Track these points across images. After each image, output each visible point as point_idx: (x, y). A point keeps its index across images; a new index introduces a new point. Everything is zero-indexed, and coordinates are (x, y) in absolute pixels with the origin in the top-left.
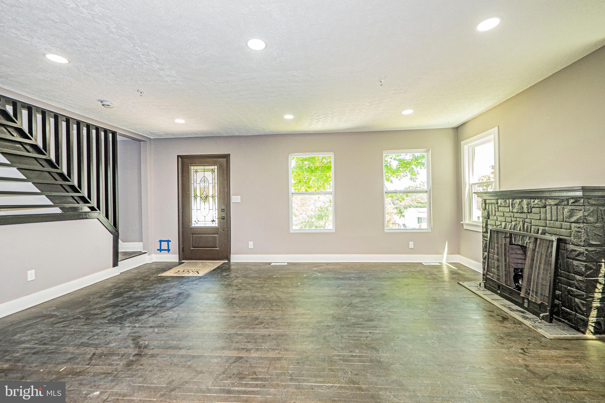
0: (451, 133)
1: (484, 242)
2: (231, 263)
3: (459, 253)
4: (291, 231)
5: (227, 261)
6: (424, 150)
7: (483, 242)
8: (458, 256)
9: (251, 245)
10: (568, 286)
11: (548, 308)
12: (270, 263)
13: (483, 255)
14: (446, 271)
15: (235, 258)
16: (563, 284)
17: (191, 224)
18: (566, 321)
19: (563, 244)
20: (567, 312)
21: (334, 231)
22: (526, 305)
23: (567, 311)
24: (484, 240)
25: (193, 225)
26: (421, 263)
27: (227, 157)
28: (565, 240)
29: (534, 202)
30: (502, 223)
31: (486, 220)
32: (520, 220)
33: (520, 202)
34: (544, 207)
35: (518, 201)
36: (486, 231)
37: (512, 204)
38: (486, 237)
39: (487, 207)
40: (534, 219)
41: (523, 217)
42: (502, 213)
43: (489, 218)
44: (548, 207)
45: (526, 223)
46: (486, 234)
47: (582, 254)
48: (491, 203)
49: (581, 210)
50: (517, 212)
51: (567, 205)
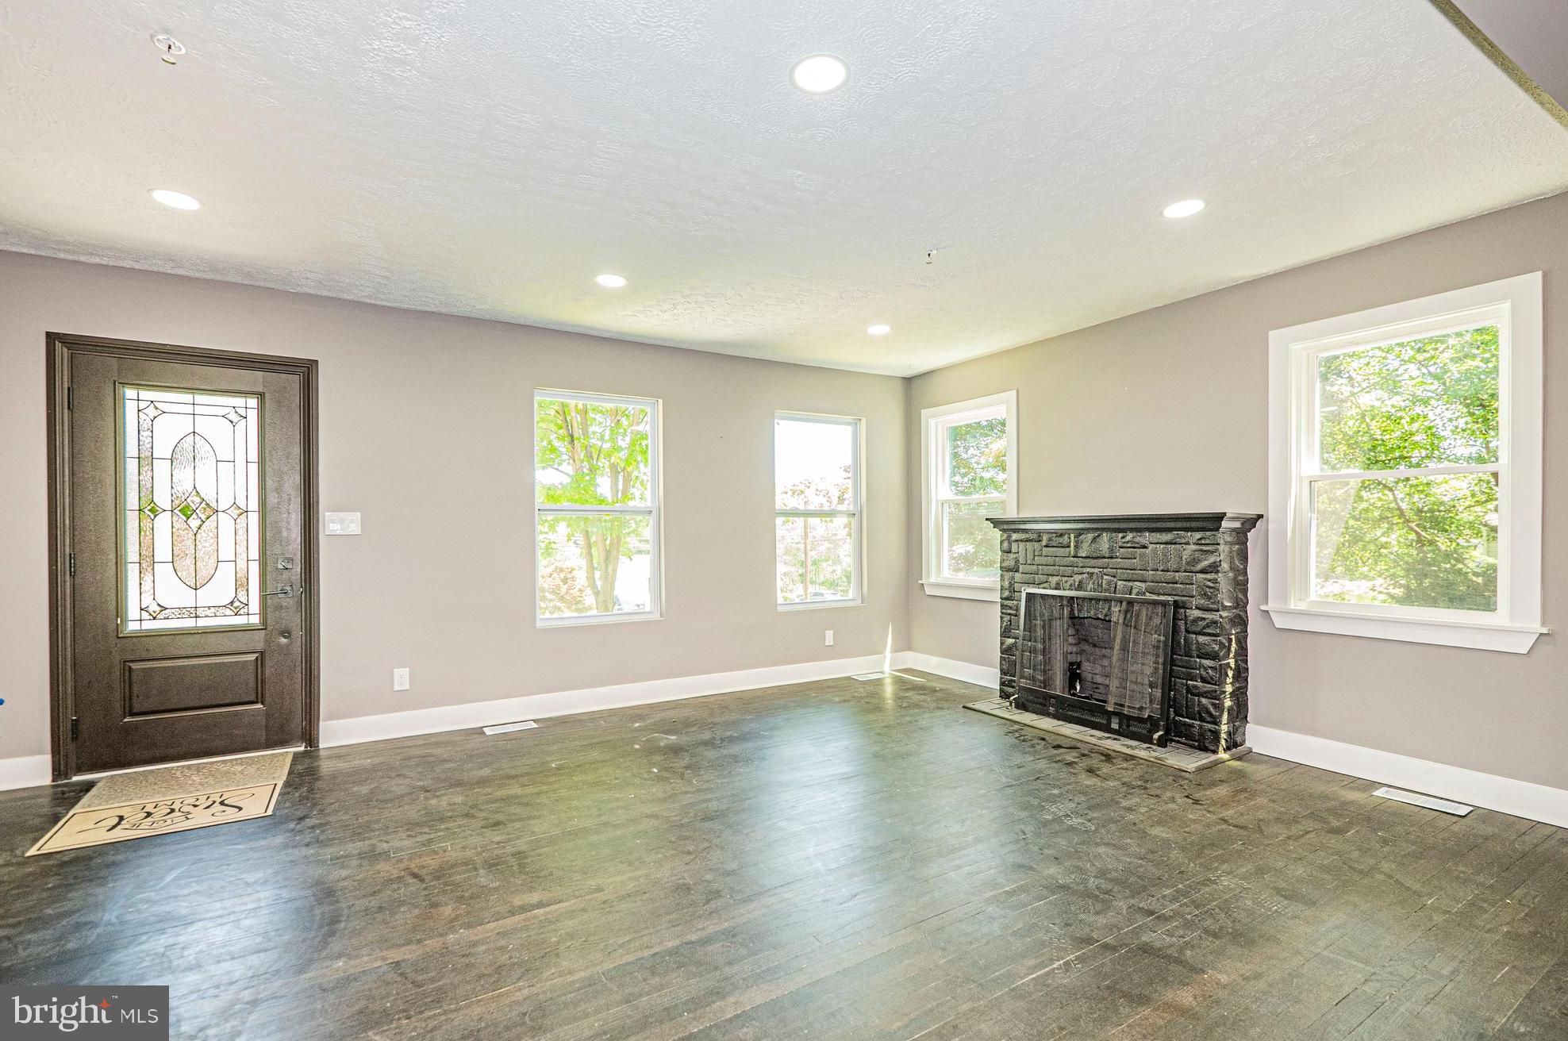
0: (898, 388)
1: (1005, 619)
2: (322, 753)
3: (910, 648)
4: (539, 624)
5: (302, 749)
6: (849, 418)
7: (1002, 618)
8: (910, 654)
9: (402, 678)
10: (1187, 680)
11: (1162, 723)
12: (479, 731)
13: (1002, 644)
14: (889, 690)
15: (334, 733)
16: (1180, 678)
17: (125, 620)
18: (1183, 740)
19: (1182, 610)
20: (1185, 724)
21: (656, 616)
22: (1115, 726)
23: (1185, 721)
24: (1006, 614)
25: (133, 626)
26: (849, 678)
27: (306, 372)
28: (1184, 602)
29: (1123, 538)
30: (1050, 578)
31: (1011, 573)
32: (1093, 570)
33: (1095, 538)
34: (1145, 547)
35: (1090, 536)
36: (1009, 595)
37: (1076, 542)
38: (1011, 608)
39: (1014, 548)
40: (1122, 569)
41: (1099, 565)
42: (1050, 560)
43: (1017, 571)
44: (1150, 547)
45: (1105, 577)
46: (1010, 603)
47: (1216, 623)
48: (1023, 540)
49: (1214, 551)
50: (1087, 557)
51: (1189, 544)
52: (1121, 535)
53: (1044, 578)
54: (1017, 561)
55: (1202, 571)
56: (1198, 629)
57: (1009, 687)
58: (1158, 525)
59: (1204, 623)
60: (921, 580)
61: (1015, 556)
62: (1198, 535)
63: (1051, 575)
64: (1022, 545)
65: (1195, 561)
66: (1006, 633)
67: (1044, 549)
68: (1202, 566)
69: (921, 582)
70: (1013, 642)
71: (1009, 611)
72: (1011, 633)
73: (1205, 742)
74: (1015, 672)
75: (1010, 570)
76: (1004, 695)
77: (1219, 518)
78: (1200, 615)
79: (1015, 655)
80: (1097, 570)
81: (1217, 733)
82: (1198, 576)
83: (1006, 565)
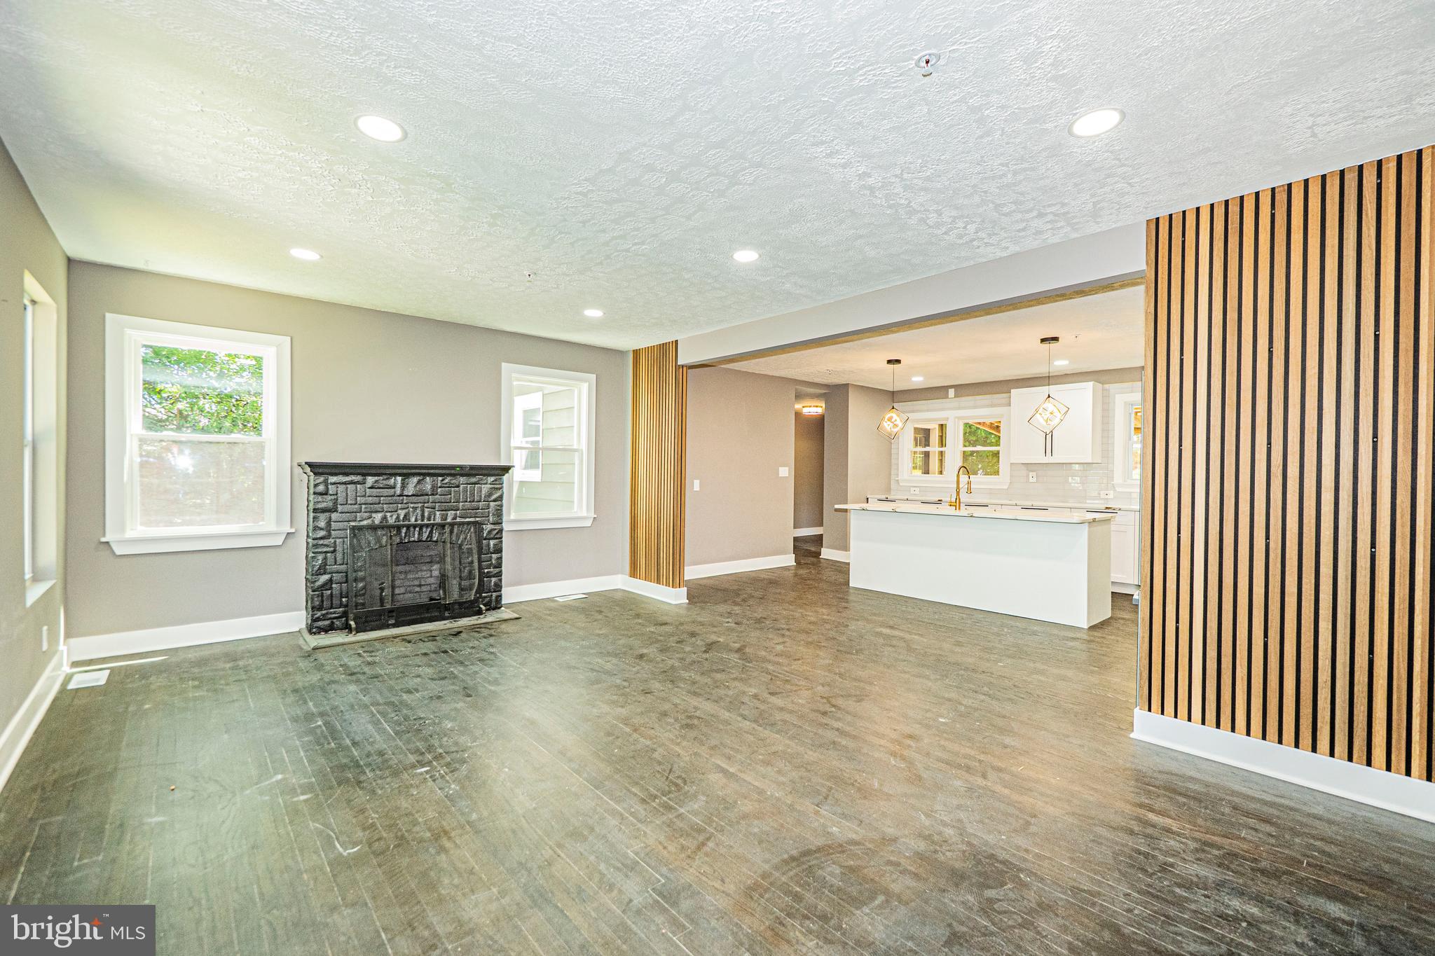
1: (319, 558)
19: (482, 526)
22: (447, 614)
24: (320, 553)
29: (442, 480)
30: (374, 515)
31: (327, 514)
32: (416, 505)
33: (419, 482)
34: (458, 486)
35: (415, 480)
36: (320, 535)
37: (402, 484)
38: (324, 546)
39: (332, 489)
40: (440, 502)
41: (422, 501)
42: (376, 500)
43: (336, 511)
44: (462, 486)
45: (426, 510)
46: (326, 542)
47: (501, 531)
48: (345, 483)
49: (501, 488)
50: (413, 495)
51: (486, 484)
52: (440, 478)
53: (366, 515)
54: (335, 502)
55: (494, 501)
56: (492, 536)
58: (465, 472)
59: (496, 531)
60: (104, 535)
61: (333, 497)
62: (492, 479)
63: (375, 512)
64: (341, 488)
65: (490, 495)
66: (315, 572)
67: (368, 490)
68: (494, 497)
69: (103, 540)
70: (326, 577)
71: (325, 550)
72: (325, 569)
73: (495, 605)
74: (332, 604)
75: (324, 511)
76: (313, 629)
77: (506, 469)
78: (493, 527)
79: (331, 588)
80: (420, 505)
81: (501, 596)
82: (492, 504)
83: (319, 506)
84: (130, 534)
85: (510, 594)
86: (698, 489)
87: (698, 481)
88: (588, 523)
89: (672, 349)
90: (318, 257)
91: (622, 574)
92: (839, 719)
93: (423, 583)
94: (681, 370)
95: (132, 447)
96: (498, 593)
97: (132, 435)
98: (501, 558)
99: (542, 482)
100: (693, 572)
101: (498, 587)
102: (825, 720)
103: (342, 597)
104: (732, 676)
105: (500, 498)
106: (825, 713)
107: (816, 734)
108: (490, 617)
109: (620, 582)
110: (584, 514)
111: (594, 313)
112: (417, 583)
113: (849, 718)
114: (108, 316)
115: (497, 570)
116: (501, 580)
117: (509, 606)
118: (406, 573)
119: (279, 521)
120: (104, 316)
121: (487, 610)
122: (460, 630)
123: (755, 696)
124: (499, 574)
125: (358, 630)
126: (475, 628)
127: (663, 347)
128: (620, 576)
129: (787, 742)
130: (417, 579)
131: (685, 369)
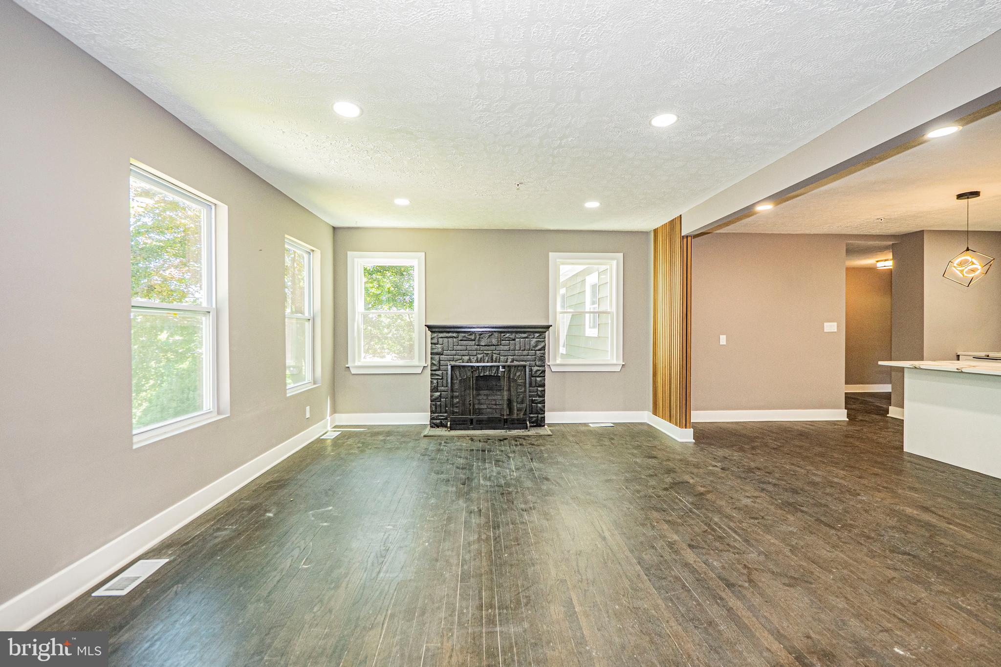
1: (435, 381)
7: (431, 381)
8: (336, 414)
10: (533, 397)
13: (431, 396)
16: (530, 397)
18: (531, 424)
19: (530, 367)
23: (531, 416)
28: (531, 364)
30: (463, 357)
31: (438, 356)
32: (487, 352)
33: (490, 336)
34: (514, 340)
35: (487, 335)
36: (436, 368)
37: (479, 338)
38: (438, 375)
39: (441, 340)
40: (503, 350)
41: (491, 349)
42: (464, 348)
43: (443, 354)
44: (517, 340)
45: (494, 355)
46: (437, 373)
47: (544, 371)
48: (447, 337)
49: (544, 341)
50: (485, 346)
51: (533, 338)
52: (503, 334)
53: (460, 357)
54: (443, 349)
55: (539, 350)
56: (537, 375)
57: (437, 420)
58: (519, 330)
59: (541, 372)
60: (347, 363)
61: (440, 346)
62: (538, 334)
63: (464, 356)
64: (445, 340)
65: (536, 346)
66: (434, 389)
67: (459, 342)
68: (539, 347)
69: (347, 366)
70: (438, 394)
71: (437, 377)
72: (437, 389)
73: (539, 423)
74: (441, 410)
75: (437, 354)
76: (433, 425)
77: (548, 327)
78: (538, 368)
79: (440, 401)
80: (490, 352)
81: (544, 417)
82: (538, 352)
83: (435, 351)
84: (357, 363)
85: (550, 417)
86: (725, 343)
87: (725, 336)
88: (618, 369)
89: (678, 222)
90: (409, 202)
91: (648, 411)
92: (741, 597)
93: (497, 403)
94: (685, 240)
95: (359, 318)
96: (543, 416)
97: (358, 313)
98: (544, 390)
99: (599, 337)
100: (698, 416)
101: (543, 411)
102: (726, 594)
103: (446, 407)
104: (668, 518)
105: (543, 348)
106: (730, 585)
107: (699, 604)
108: (532, 432)
109: (645, 417)
110: (615, 362)
111: (592, 204)
112: (494, 402)
113: (757, 600)
114: (348, 252)
115: (541, 399)
116: (544, 406)
117: (550, 425)
118: (487, 395)
119: (420, 359)
120: (347, 253)
121: (530, 426)
122: (505, 437)
123: (671, 545)
124: (543, 402)
125: (451, 428)
126: (516, 438)
127: (672, 222)
128: (646, 412)
129: (660, 602)
130: (494, 400)
131: (689, 239)
